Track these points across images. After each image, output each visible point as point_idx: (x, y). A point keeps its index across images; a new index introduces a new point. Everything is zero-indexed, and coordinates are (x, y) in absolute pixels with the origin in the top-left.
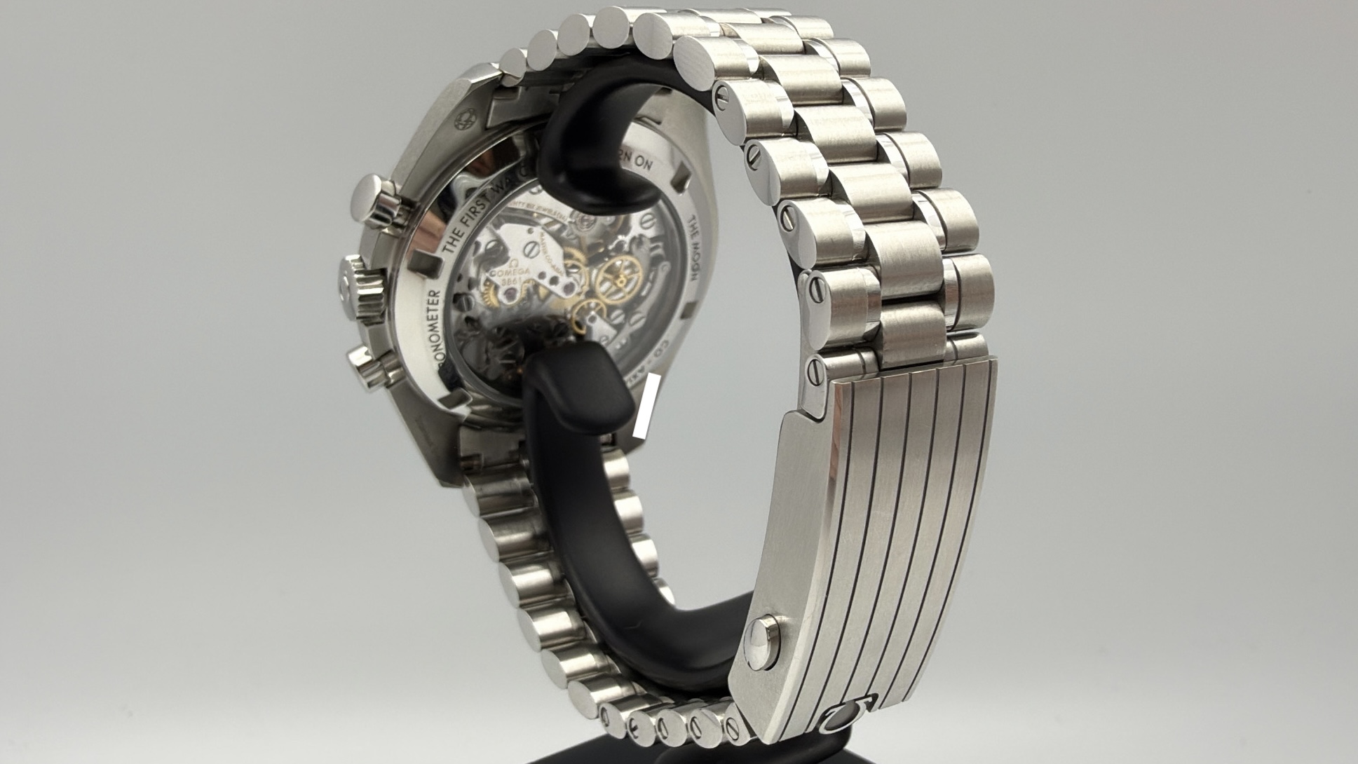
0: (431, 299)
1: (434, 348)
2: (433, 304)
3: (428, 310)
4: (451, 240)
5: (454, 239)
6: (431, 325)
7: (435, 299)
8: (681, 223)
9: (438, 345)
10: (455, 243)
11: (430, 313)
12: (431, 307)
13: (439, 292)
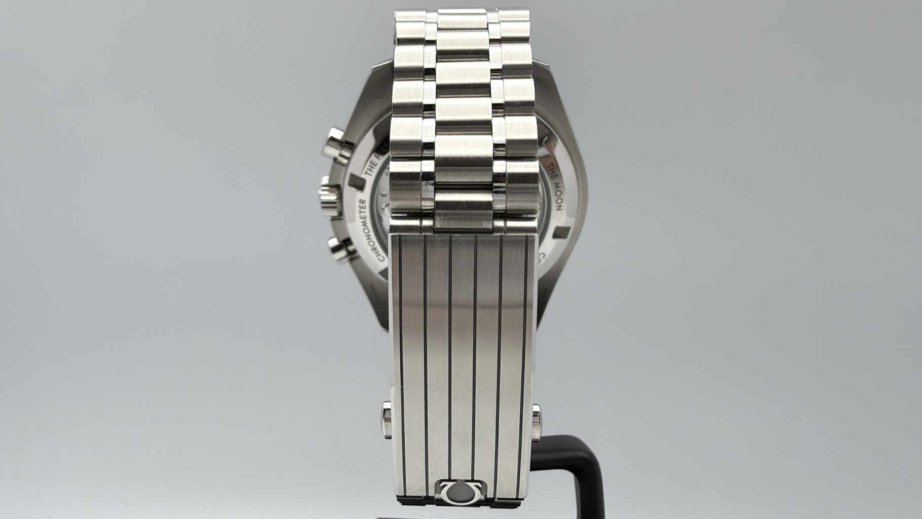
0: (362, 205)
1: (367, 237)
2: (362, 208)
3: (360, 212)
4: (369, 168)
5: (372, 167)
6: (363, 222)
7: (364, 205)
8: (549, 189)
9: (369, 236)
10: (372, 169)
11: (362, 214)
12: (362, 210)
13: (365, 201)
